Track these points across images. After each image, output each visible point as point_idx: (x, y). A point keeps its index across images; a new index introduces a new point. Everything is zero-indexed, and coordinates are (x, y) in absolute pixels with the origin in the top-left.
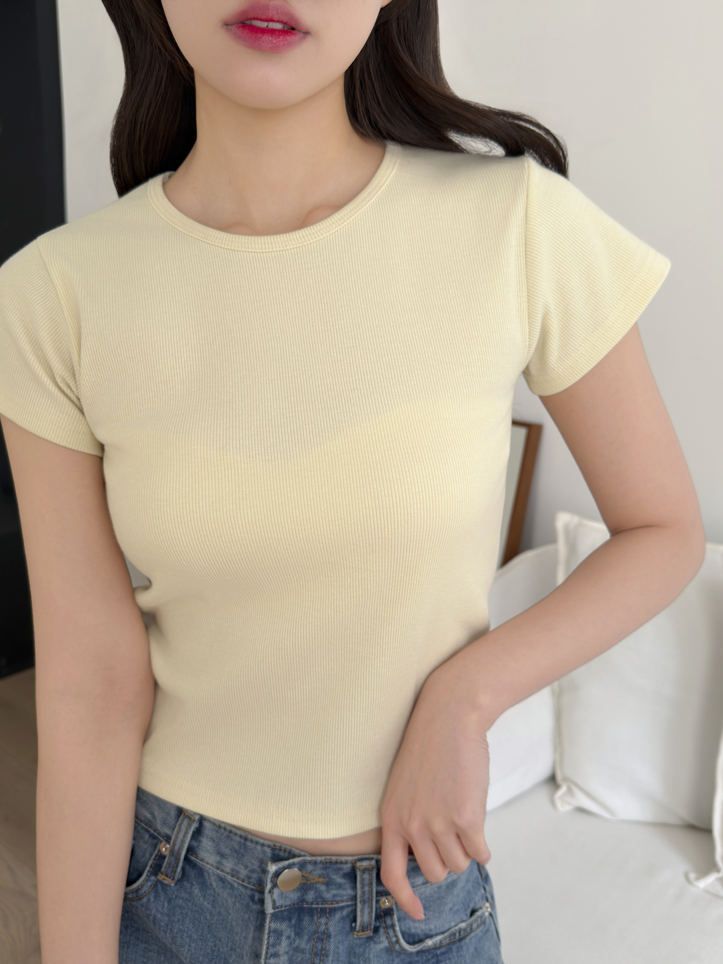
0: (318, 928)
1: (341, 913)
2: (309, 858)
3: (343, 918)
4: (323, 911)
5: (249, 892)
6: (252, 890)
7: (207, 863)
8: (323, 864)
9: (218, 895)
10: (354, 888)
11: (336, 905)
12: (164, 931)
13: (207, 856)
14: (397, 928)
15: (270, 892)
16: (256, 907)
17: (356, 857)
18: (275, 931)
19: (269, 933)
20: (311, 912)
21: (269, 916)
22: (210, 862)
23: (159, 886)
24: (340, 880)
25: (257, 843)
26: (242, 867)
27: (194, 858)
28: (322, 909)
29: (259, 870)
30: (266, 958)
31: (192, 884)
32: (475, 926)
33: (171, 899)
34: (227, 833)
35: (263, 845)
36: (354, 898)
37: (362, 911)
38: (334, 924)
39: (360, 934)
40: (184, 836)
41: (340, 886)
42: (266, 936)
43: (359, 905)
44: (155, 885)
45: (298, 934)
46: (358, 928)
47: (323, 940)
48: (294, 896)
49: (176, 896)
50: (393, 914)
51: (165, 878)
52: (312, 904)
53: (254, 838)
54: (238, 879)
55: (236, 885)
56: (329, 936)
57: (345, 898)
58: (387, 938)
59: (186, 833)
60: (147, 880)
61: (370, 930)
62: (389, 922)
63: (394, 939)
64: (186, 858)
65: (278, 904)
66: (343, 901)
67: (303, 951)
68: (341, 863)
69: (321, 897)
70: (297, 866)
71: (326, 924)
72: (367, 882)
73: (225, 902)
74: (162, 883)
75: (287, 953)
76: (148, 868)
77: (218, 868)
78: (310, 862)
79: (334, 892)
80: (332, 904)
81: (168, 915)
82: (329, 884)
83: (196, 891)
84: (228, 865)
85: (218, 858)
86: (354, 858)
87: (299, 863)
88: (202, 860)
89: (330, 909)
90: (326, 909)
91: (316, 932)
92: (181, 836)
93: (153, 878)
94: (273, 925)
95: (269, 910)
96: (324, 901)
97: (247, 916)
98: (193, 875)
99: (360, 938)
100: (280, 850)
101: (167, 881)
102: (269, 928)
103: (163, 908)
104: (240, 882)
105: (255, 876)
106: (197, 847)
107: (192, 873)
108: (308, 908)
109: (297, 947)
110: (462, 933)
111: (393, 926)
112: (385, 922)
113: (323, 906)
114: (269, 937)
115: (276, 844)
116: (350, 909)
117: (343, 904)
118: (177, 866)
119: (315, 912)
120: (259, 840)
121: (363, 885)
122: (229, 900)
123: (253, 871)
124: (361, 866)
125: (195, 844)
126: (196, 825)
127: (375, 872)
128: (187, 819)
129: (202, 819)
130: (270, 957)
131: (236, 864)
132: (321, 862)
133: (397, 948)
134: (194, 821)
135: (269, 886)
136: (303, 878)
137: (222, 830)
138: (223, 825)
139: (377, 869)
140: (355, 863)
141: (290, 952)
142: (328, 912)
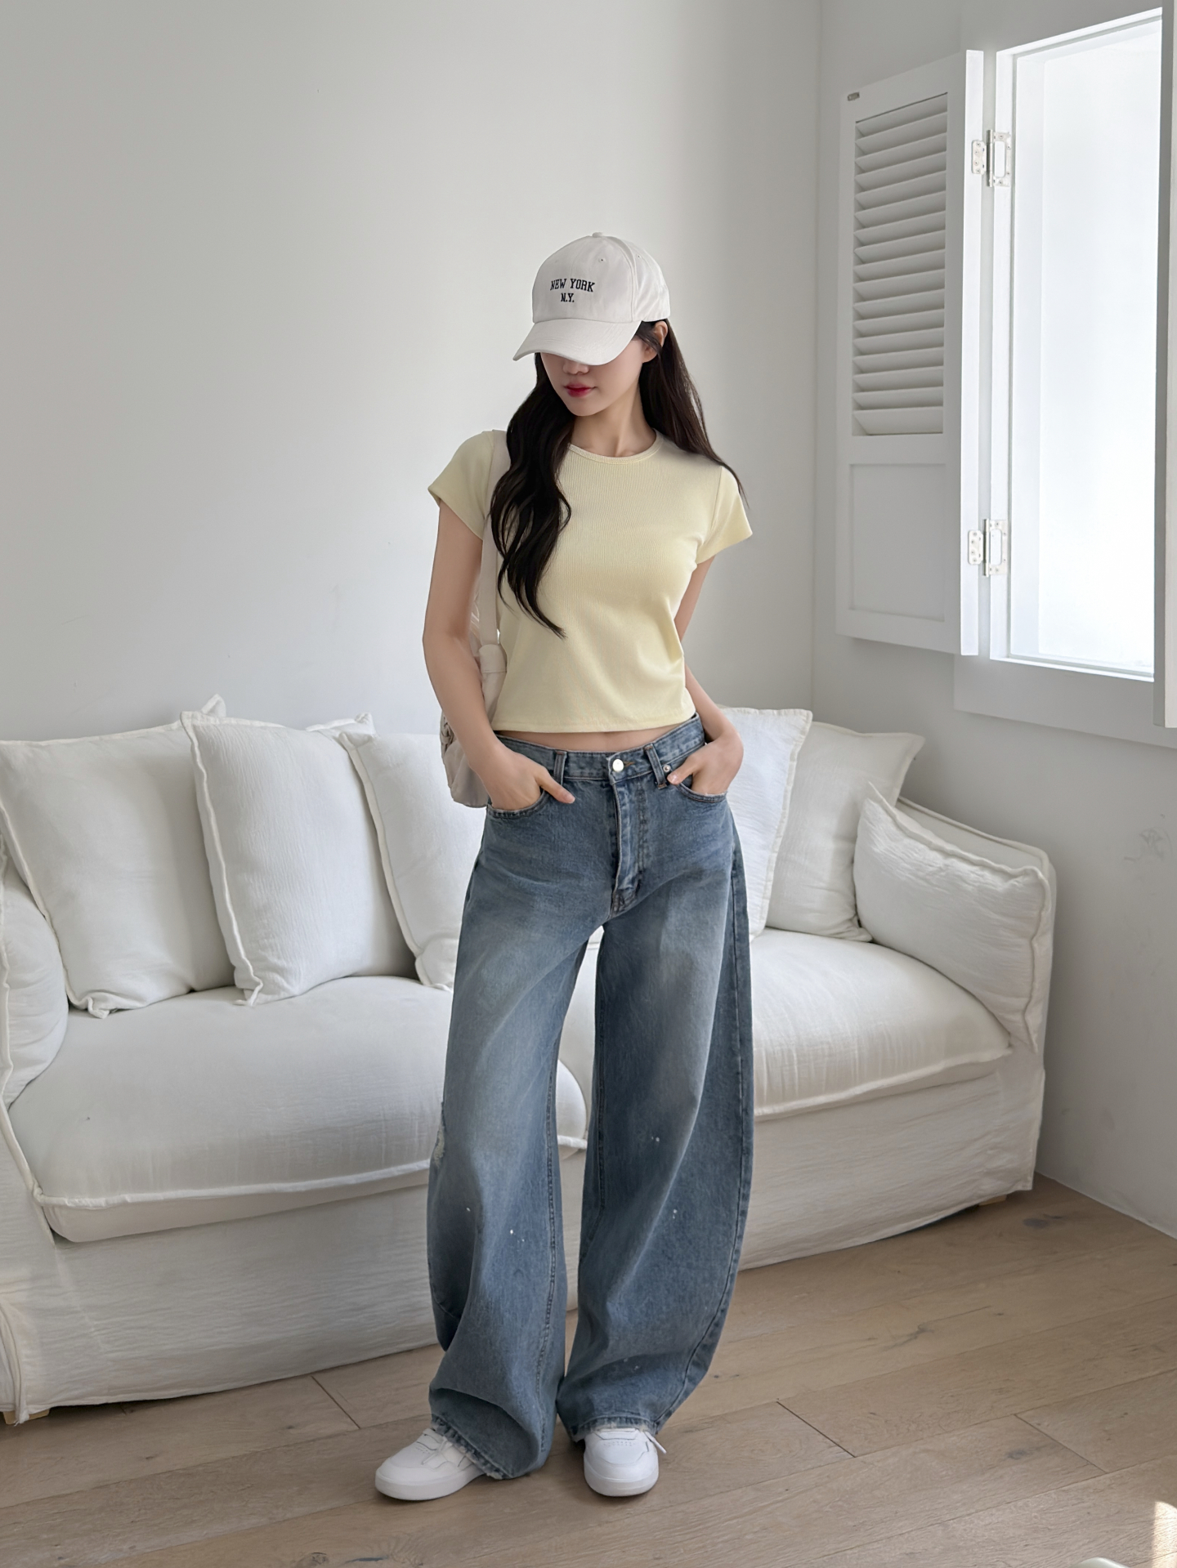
0: (638, 788)
1: (648, 778)
3: (648, 781)
4: (638, 778)
5: (600, 783)
6: (601, 781)
7: (575, 776)
9: (584, 792)
10: (649, 762)
11: (643, 774)
13: (575, 771)
15: (611, 773)
16: (607, 788)
17: (642, 746)
18: (620, 792)
19: (617, 795)
20: (633, 780)
21: (614, 786)
22: (576, 774)
24: (640, 761)
25: (597, 754)
26: (594, 769)
27: (567, 777)
28: (636, 778)
29: (602, 766)
30: (620, 808)
34: (582, 755)
35: (600, 754)
36: (651, 768)
37: (656, 773)
38: (644, 784)
39: (660, 786)
40: (561, 765)
41: (641, 763)
42: (616, 797)
43: (653, 771)
45: (631, 791)
46: (658, 784)
47: (642, 793)
48: (623, 774)
52: (631, 777)
53: (596, 752)
54: (593, 777)
55: (593, 782)
56: (644, 790)
57: (647, 769)
59: (562, 762)
61: (665, 783)
64: (564, 778)
65: (615, 779)
66: (646, 771)
67: (634, 801)
68: (639, 750)
69: (635, 772)
70: (617, 758)
71: (641, 786)
72: (652, 756)
73: (588, 795)
75: (627, 804)
77: (581, 777)
78: (624, 753)
79: (640, 767)
80: (641, 774)
82: (636, 763)
84: (587, 771)
85: (580, 770)
87: (619, 755)
88: (572, 776)
89: (641, 776)
91: (637, 790)
92: (559, 766)
94: (617, 790)
95: (613, 783)
96: (637, 774)
99: (661, 789)
100: (610, 753)
102: (616, 792)
104: (596, 779)
105: (601, 772)
106: (568, 769)
108: (629, 779)
109: (631, 799)
113: (637, 776)
114: (618, 797)
115: (607, 752)
116: (651, 775)
117: (646, 773)
119: (635, 780)
120: (598, 752)
121: (651, 758)
123: (599, 770)
124: (647, 748)
126: (565, 757)
127: (654, 750)
128: (560, 757)
129: (568, 753)
130: (622, 806)
131: (590, 770)
132: (629, 752)
133: (684, 791)
134: (564, 755)
135: (610, 770)
136: (624, 763)
137: (579, 755)
138: (579, 751)
139: (655, 748)
140: (644, 748)
141: (630, 802)
142: (641, 779)
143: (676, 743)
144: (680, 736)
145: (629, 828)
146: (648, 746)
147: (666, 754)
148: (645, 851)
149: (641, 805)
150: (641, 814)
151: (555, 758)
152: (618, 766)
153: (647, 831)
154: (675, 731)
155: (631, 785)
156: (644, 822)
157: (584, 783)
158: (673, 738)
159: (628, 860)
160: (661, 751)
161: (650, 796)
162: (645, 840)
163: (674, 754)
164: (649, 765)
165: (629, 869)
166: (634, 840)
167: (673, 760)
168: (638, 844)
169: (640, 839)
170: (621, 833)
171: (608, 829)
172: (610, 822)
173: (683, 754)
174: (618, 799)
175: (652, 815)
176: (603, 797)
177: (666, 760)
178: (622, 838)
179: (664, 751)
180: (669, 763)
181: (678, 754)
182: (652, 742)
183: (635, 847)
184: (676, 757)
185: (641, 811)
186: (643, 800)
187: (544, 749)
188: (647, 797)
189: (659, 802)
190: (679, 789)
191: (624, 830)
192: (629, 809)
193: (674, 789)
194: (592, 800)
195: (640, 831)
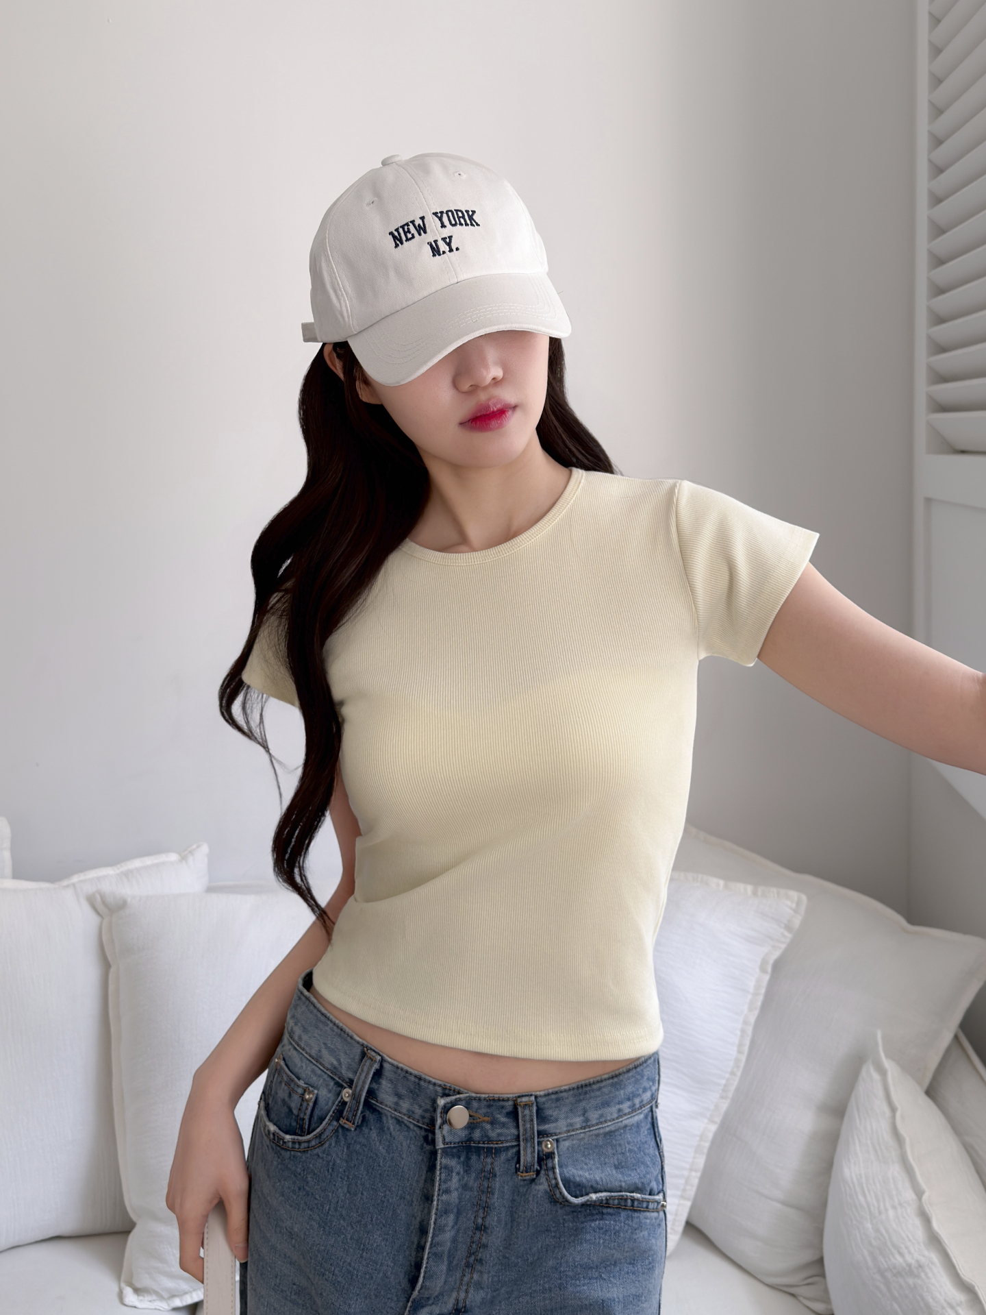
0: (484, 1167)
1: (506, 1155)
2: (474, 1095)
3: (508, 1160)
4: (489, 1150)
5: (423, 1133)
6: (426, 1130)
7: (386, 1106)
8: (488, 1101)
9: (394, 1139)
10: (518, 1127)
11: (501, 1145)
12: (341, 1178)
13: (386, 1096)
14: (557, 1171)
15: (440, 1128)
16: (428, 1148)
17: (516, 1095)
18: (446, 1167)
19: (441, 1169)
20: (478, 1151)
21: (439, 1152)
22: (389, 1103)
23: (340, 1130)
24: (503, 1119)
25: (430, 1082)
26: (416, 1107)
27: (374, 1102)
28: (487, 1148)
29: (432, 1109)
30: (438, 1195)
31: (371, 1129)
33: (349, 1144)
34: (403, 1074)
35: (435, 1084)
36: (517, 1138)
37: (525, 1150)
38: (499, 1164)
39: (525, 1174)
40: (366, 1077)
41: (503, 1125)
42: (438, 1173)
43: (522, 1143)
44: (337, 1131)
45: (467, 1170)
46: (522, 1168)
47: (489, 1179)
48: (463, 1134)
49: (355, 1142)
50: (554, 1158)
51: (347, 1122)
52: (479, 1143)
53: (427, 1078)
54: (413, 1119)
55: (412, 1126)
56: (494, 1175)
57: (509, 1138)
58: (547, 1179)
59: (368, 1073)
60: (329, 1124)
61: (534, 1171)
62: (550, 1165)
63: (553, 1182)
64: (367, 1103)
65: (447, 1140)
66: (507, 1141)
67: (471, 1189)
68: (503, 1100)
69: (487, 1136)
70: (464, 1102)
71: (492, 1163)
72: (528, 1118)
73: (399, 1146)
74: (343, 1127)
75: (457, 1190)
76: (331, 1113)
77: (395, 1110)
78: (475, 1099)
80: (497, 1144)
81: (347, 1162)
82: (493, 1123)
83: (374, 1134)
84: (405, 1105)
85: (396, 1099)
86: (514, 1096)
87: (465, 1099)
88: (381, 1103)
89: (495, 1149)
90: (492, 1148)
91: (483, 1171)
92: (363, 1077)
93: (335, 1123)
94: (444, 1161)
95: (440, 1145)
96: (490, 1141)
97: (421, 1158)
98: (371, 1120)
99: (524, 1180)
100: (450, 1090)
101: (348, 1125)
102: (441, 1164)
103: (343, 1154)
104: (415, 1123)
105: (427, 1115)
106: (378, 1089)
107: (371, 1117)
108: (474, 1147)
109: (466, 1185)
111: (553, 1168)
112: (546, 1165)
113: (489, 1145)
114: (440, 1174)
116: (515, 1150)
117: (508, 1144)
118: (358, 1109)
119: (482, 1152)
120: (431, 1079)
121: (524, 1120)
122: (404, 1144)
124: (521, 1102)
125: (375, 1086)
126: (376, 1066)
127: (535, 1109)
128: (369, 1061)
129: (383, 1060)
130: (443, 1193)
131: (412, 1104)
132: (485, 1099)
133: (558, 1195)
134: (375, 1061)
135: (439, 1121)
136: (470, 1116)
137: (400, 1071)
138: (400, 1065)
139: (537, 1106)
140: (516, 1100)
141: (460, 1190)
142: (493, 1152)
143: (583, 1104)
144: (598, 1093)
145: (448, 1236)
146: (525, 1099)
147: (556, 1120)
148: (476, 1276)
149: (484, 1198)
150: (482, 1215)
151: (361, 1060)
152: (459, 1116)
153: (485, 1246)
155: (474, 1157)
156: (482, 1228)
157: (399, 1122)
158: (580, 1094)
159: (437, 1285)
160: (548, 1112)
161: (503, 1187)
162: (479, 1258)
163: (571, 1125)
164: (516, 1133)
165: (437, 1297)
166: (459, 1252)
167: (566, 1135)
168: (464, 1261)
169: (470, 1254)
170: (430, 1239)
171: (418, 1219)
172: (424, 1208)
173: (589, 1127)
174: (438, 1178)
175: (499, 1221)
176: (423, 1160)
177: (552, 1131)
178: (430, 1248)
179: (555, 1114)
180: (556, 1137)
181: (578, 1126)
182: (533, 1093)
183: (457, 1264)
184: (573, 1131)
185: (481, 1211)
186: (489, 1191)
187: (352, 1038)
188: (497, 1185)
189: (513, 1201)
190: (550, 1190)
191: (437, 1236)
192: (457, 1201)
193: (542, 1186)
194: (403, 1159)
195: (473, 1242)
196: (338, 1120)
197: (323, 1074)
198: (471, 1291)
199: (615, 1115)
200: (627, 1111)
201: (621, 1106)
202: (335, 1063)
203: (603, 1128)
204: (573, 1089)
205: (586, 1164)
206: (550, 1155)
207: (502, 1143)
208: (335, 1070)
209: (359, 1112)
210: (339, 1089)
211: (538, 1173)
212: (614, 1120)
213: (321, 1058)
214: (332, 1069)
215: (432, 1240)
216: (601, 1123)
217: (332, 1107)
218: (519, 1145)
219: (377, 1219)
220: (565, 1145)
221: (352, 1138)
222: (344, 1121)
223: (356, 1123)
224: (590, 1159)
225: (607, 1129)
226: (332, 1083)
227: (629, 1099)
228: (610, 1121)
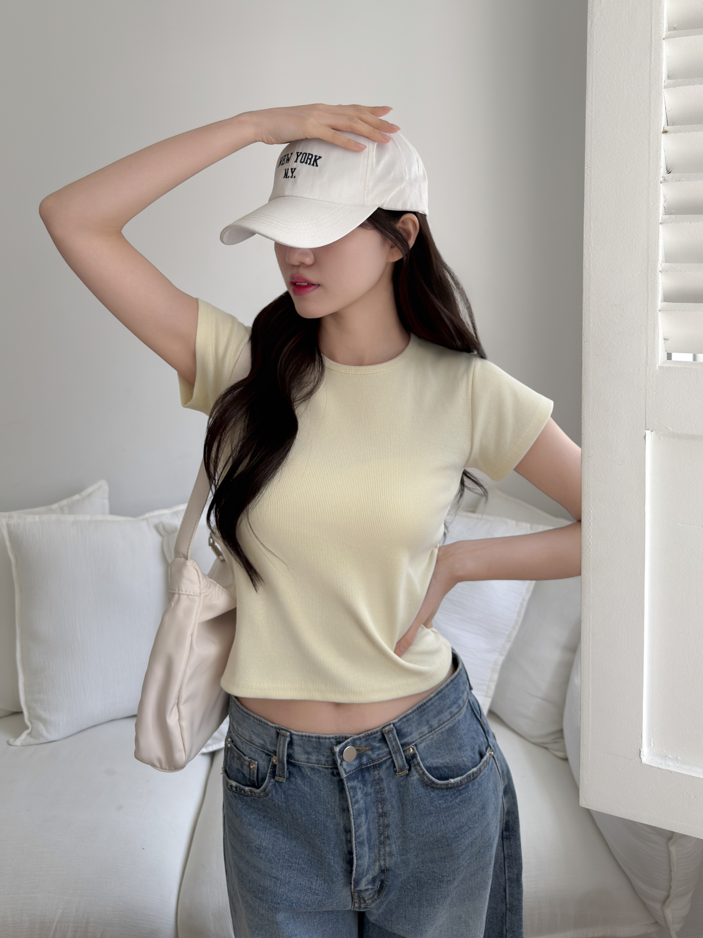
0: (375, 777)
1: (386, 764)
2: (356, 737)
3: (388, 768)
4: (375, 767)
5: (330, 771)
6: (331, 768)
7: (301, 762)
8: (365, 737)
9: (312, 780)
10: (388, 746)
11: (381, 761)
13: (300, 756)
14: (422, 764)
15: (341, 765)
16: (336, 779)
17: (381, 727)
18: (352, 787)
19: (349, 790)
20: (368, 769)
21: (345, 780)
22: (303, 760)
23: (277, 784)
24: (378, 745)
25: (325, 738)
26: (321, 756)
27: (293, 761)
28: (373, 766)
29: (331, 755)
30: (352, 806)
31: (296, 778)
32: (482, 768)
33: (285, 791)
34: (307, 738)
35: (329, 738)
36: (390, 753)
37: (396, 759)
38: (382, 773)
39: (400, 773)
40: (283, 747)
41: (379, 748)
42: (348, 793)
43: (393, 755)
44: (275, 785)
45: (364, 785)
46: (398, 770)
47: (379, 783)
48: (356, 763)
49: (288, 789)
50: (417, 757)
51: (279, 778)
52: (367, 764)
53: (324, 736)
54: (321, 765)
55: (321, 769)
56: (382, 780)
57: (385, 755)
58: (417, 772)
59: (284, 745)
60: (269, 782)
61: (406, 770)
62: (416, 762)
63: (421, 772)
64: (288, 762)
65: (347, 771)
66: (384, 757)
67: (370, 794)
68: (374, 733)
69: (371, 759)
70: (350, 744)
71: (379, 774)
72: (392, 739)
73: (317, 784)
74: (278, 782)
75: (362, 798)
76: (268, 774)
77: (308, 763)
78: (357, 739)
79: (377, 753)
80: (378, 761)
81: (285, 802)
82: (373, 749)
83: (299, 781)
84: (314, 758)
85: (307, 756)
86: (380, 728)
87: (351, 741)
88: (298, 761)
89: (378, 764)
90: (376, 765)
91: (374, 780)
92: (281, 749)
93: (272, 780)
94: (349, 784)
95: (344, 776)
96: (373, 761)
97: (332, 787)
98: (295, 772)
99: (402, 776)
100: (340, 738)
101: (281, 780)
102: (348, 787)
103: (281, 798)
104: (323, 766)
105: (330, 759)
106: (293, 753)
107: (294, 770)
108: (365, 768)
109: (366, 793)
110: (475, 775)
111: (419, 764)
112: (413, 763)
113: (374, 764)
115: (337, 735)
116: (390, 761)
117: (385, 759)
118: (284, 768)
119: (370, 769)
120: (326, 736)
121: (391, 741)
122: (320, 781)
123: (327, 757)
124: (387, 731)
125: (291, 751)
126: (288, 739)
127: (395, 731)
128: (283, 737)
129: (291, 734)
130: (354, 804)
131: (318, 756)
132: (363, 737)
133: (426, 779)
134: (287, 737)
135: (339, 761)
136: (357, 750)
137: (304, 738)
138: (304, 734)
139: (396, 729)
140: (382, 730)
141: (364, 798)
142: (378, 766)
143: (425, 717)
145: (364, 829)
146: (387, 728)
147: (411, 734)
148: (387, 849)
149: (379, 796)
150: (380, 806)
151: (277, 737)
152: (350, 753)
153: (388, 826)
154: (425, 704)
155: (367, 775)
156: (383, 815)
158: (421, 712)
159: (366, 861)
160: (405, 730)
161: (389, 785)
162: (386, 835)
163: (422, 733)
164: (388, 750)
165: (367, 869)
166: (373, 836)
167: (420, 740)
168: (378, 840)
169: (380, 835)
170: (354, 835)
171: (342, 825)
172: (343, 817)
173: (434, 730)
174: (349, 796)
175: (392, 806)
176: (334, 788)
177: (410, 741)
178: (356, 840)
179: (409, 730)
180: (413, 744)
181: (426, 732)
182: (391, 722)
183: (374, 844)
184: (424, 735)
185: (379, 804)
186: (382, 790)
187: (267, 724)
188: (386, 786)
189: (399, 792)
190: (421, 777)
191: (358, 831)
192: (364, 805)
193: (415, 777)
194: (321, 791)
195: (379, 826)
196: (274, 778)
197: (257, 750)
198: (387, 858)
199: (449, 717)
200: (456, 711)
201: (451, 710)
202: (262, 742)
203: (443, 727)
204: (415, 710)
205: (439, 753)
206: (414, 756)
207: (381, 759)
208: (263, 747)
209: (286, 770)
210: (269, 757)
211: (410, 770)
212: (449, 720)
213: (252, 740)
214: (261, 746)
215: (355, 835)
216: (441, 725)
217: (268, 770)
218: (392, 757)
219: (315, 831)
220: (421, 746)
221: (286, 787)
222: (278, 778)
223: (286, 777)
224: (441, 750)
225: (447, 727)
226: (264, 755)
227: (455, 703)
228: (447, 721)
